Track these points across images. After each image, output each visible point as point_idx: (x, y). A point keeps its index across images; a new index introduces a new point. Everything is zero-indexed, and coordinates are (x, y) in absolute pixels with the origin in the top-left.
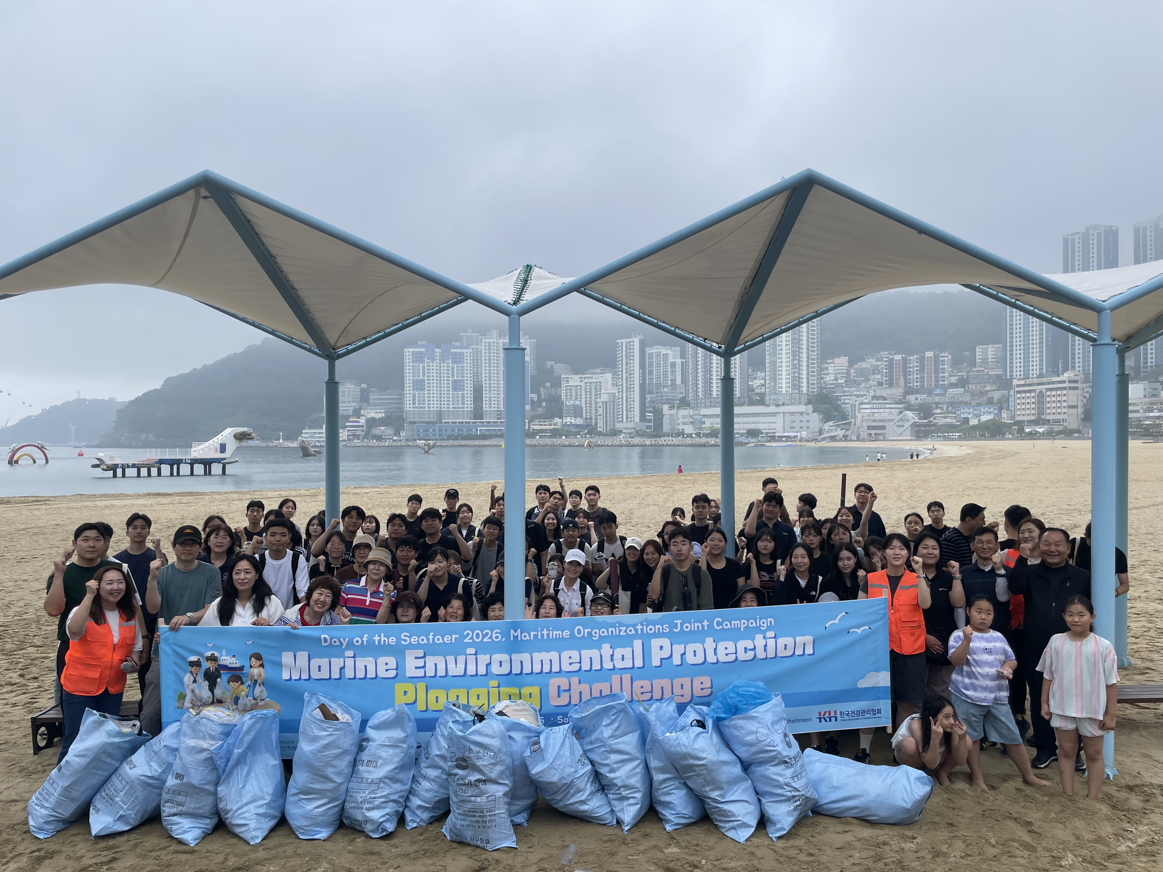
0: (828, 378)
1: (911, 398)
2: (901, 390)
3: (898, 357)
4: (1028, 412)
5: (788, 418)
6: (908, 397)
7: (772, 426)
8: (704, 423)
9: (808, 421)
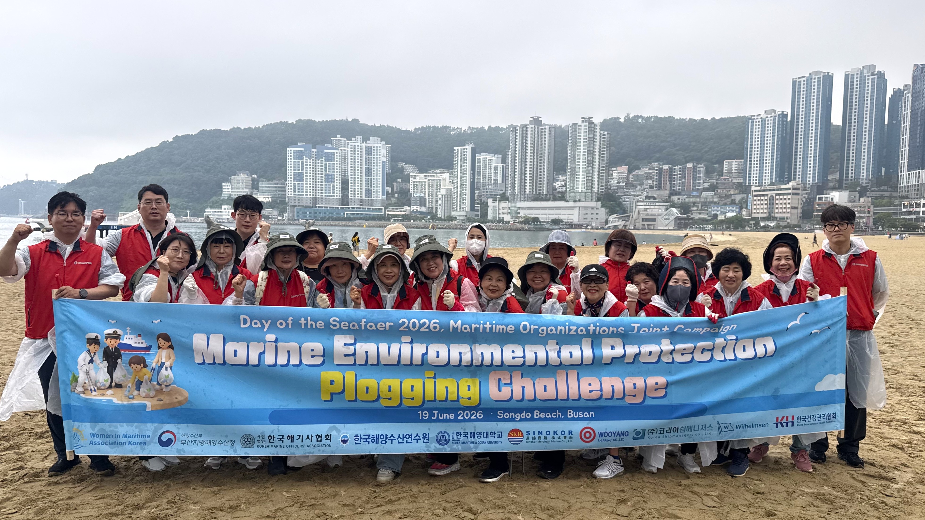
0: (612, 182)
1: (675, 198)
2: (667, 192)
3: (666, 167)
4: (762, 211)
5: (583, 211)
6: (672, 197)
7: (571, 217)
8: (519, 213)
9: (597, 214)
